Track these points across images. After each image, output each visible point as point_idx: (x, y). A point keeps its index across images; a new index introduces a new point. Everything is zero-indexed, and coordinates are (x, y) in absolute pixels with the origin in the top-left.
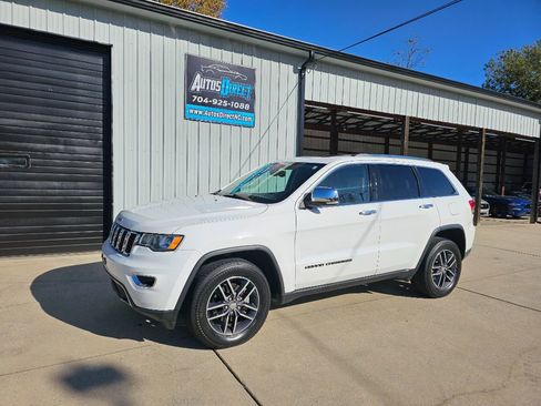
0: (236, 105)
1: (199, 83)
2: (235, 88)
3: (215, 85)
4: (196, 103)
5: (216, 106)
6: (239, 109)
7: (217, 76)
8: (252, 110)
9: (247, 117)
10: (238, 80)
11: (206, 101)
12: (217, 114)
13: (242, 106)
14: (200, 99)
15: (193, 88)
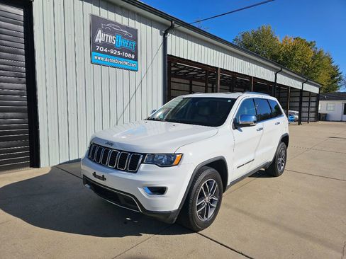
0: (126, 55)
1: (100, 37)
2: (125, 43)
3: (112, 39)
4: (99, 51)
5: (113, 55)
6: (128, 58)
7: (112, 32)
8: (136, 59)
9: (133, 64)
10: (126, 37)
11: (106, 50)
12: (114, 61)
13: (130, 56)
14: (101, 49)
15: (96, 40)
